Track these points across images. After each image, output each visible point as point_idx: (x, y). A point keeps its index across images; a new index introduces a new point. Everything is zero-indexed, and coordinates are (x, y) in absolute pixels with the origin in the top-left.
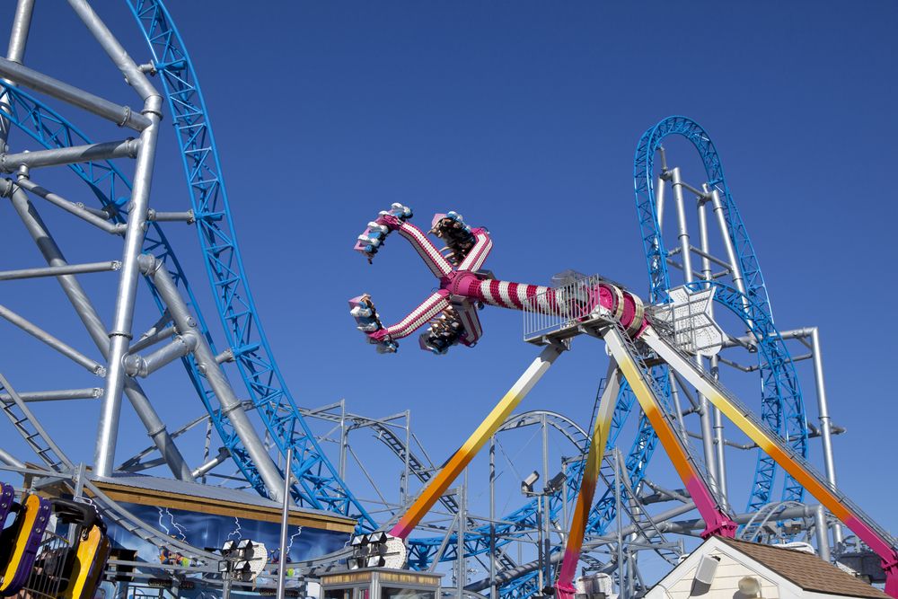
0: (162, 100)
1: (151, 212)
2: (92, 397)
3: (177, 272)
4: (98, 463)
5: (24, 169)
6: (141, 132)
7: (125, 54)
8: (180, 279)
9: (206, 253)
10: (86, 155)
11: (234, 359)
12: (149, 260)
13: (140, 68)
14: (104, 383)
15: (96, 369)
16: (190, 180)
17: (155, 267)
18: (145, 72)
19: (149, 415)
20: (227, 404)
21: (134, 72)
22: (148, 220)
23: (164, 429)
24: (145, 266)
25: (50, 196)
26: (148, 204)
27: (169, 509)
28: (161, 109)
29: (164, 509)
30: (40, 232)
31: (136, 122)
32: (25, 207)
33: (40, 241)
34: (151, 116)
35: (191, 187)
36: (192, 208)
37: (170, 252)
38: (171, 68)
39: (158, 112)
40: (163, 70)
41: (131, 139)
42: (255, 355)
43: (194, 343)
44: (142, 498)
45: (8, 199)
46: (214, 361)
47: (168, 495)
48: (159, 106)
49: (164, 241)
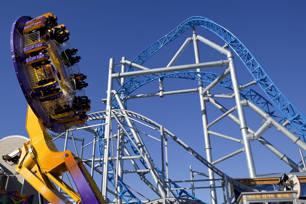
0: (232, 53)
1: (240, 87)
2: (242, 151)
3: (266, 102)
4: (250, 173)
5: (208, 92)
6: (229, 65)
7: (219, 46)
8: (268, 104)
9: (265, 91)
10: (219, 80)
11: (290, 123)
12: (245, 101)
13: (223, 48)
14: (243, 146)
15: (241, 142)
16: (250, 71)
17: (247, 103)
18: (225, 48)
19: (277, 152)
20: (294, 140)
21: (222, 49)
22: (240, 89)
23: (285, 156)
24: (244, 104)
25: (215, 96)
26: (238, 84)
27: (277, 184)
28: (232, 55)
29: (275, 184)
30: (220, 107)
31: (225, 63)
32: (214, 102)
33: (221, 109)
34: (230, 59)
35: (252, 73)
36: (254, 79)
37: (261, 97)
38: (232, 42)
39: (231, 56)
40: (230, 44)
41: (227, 68)
42: (300, 119)
43: (271, 123)
44: (264, 182)
45: (209, 102)
46: (283, 126)
47: (274, 179)
48: (231, 55)
49: (257, 94)
